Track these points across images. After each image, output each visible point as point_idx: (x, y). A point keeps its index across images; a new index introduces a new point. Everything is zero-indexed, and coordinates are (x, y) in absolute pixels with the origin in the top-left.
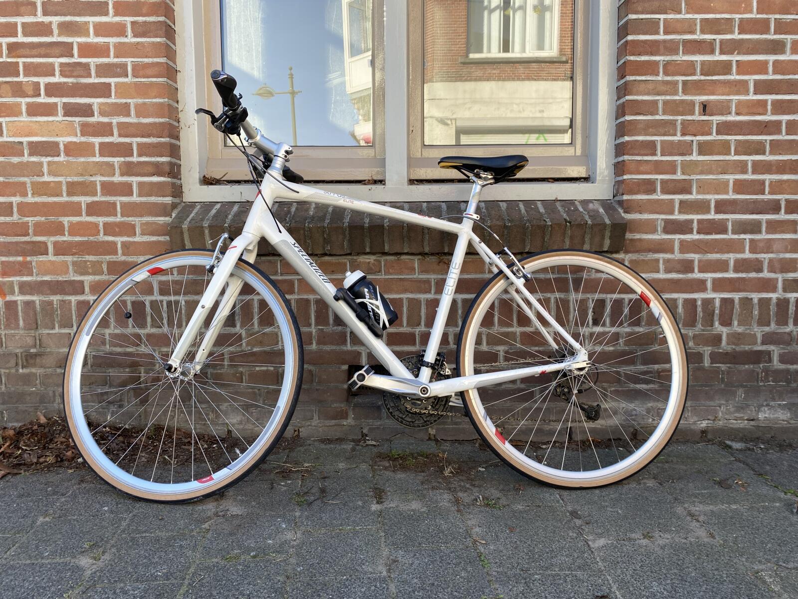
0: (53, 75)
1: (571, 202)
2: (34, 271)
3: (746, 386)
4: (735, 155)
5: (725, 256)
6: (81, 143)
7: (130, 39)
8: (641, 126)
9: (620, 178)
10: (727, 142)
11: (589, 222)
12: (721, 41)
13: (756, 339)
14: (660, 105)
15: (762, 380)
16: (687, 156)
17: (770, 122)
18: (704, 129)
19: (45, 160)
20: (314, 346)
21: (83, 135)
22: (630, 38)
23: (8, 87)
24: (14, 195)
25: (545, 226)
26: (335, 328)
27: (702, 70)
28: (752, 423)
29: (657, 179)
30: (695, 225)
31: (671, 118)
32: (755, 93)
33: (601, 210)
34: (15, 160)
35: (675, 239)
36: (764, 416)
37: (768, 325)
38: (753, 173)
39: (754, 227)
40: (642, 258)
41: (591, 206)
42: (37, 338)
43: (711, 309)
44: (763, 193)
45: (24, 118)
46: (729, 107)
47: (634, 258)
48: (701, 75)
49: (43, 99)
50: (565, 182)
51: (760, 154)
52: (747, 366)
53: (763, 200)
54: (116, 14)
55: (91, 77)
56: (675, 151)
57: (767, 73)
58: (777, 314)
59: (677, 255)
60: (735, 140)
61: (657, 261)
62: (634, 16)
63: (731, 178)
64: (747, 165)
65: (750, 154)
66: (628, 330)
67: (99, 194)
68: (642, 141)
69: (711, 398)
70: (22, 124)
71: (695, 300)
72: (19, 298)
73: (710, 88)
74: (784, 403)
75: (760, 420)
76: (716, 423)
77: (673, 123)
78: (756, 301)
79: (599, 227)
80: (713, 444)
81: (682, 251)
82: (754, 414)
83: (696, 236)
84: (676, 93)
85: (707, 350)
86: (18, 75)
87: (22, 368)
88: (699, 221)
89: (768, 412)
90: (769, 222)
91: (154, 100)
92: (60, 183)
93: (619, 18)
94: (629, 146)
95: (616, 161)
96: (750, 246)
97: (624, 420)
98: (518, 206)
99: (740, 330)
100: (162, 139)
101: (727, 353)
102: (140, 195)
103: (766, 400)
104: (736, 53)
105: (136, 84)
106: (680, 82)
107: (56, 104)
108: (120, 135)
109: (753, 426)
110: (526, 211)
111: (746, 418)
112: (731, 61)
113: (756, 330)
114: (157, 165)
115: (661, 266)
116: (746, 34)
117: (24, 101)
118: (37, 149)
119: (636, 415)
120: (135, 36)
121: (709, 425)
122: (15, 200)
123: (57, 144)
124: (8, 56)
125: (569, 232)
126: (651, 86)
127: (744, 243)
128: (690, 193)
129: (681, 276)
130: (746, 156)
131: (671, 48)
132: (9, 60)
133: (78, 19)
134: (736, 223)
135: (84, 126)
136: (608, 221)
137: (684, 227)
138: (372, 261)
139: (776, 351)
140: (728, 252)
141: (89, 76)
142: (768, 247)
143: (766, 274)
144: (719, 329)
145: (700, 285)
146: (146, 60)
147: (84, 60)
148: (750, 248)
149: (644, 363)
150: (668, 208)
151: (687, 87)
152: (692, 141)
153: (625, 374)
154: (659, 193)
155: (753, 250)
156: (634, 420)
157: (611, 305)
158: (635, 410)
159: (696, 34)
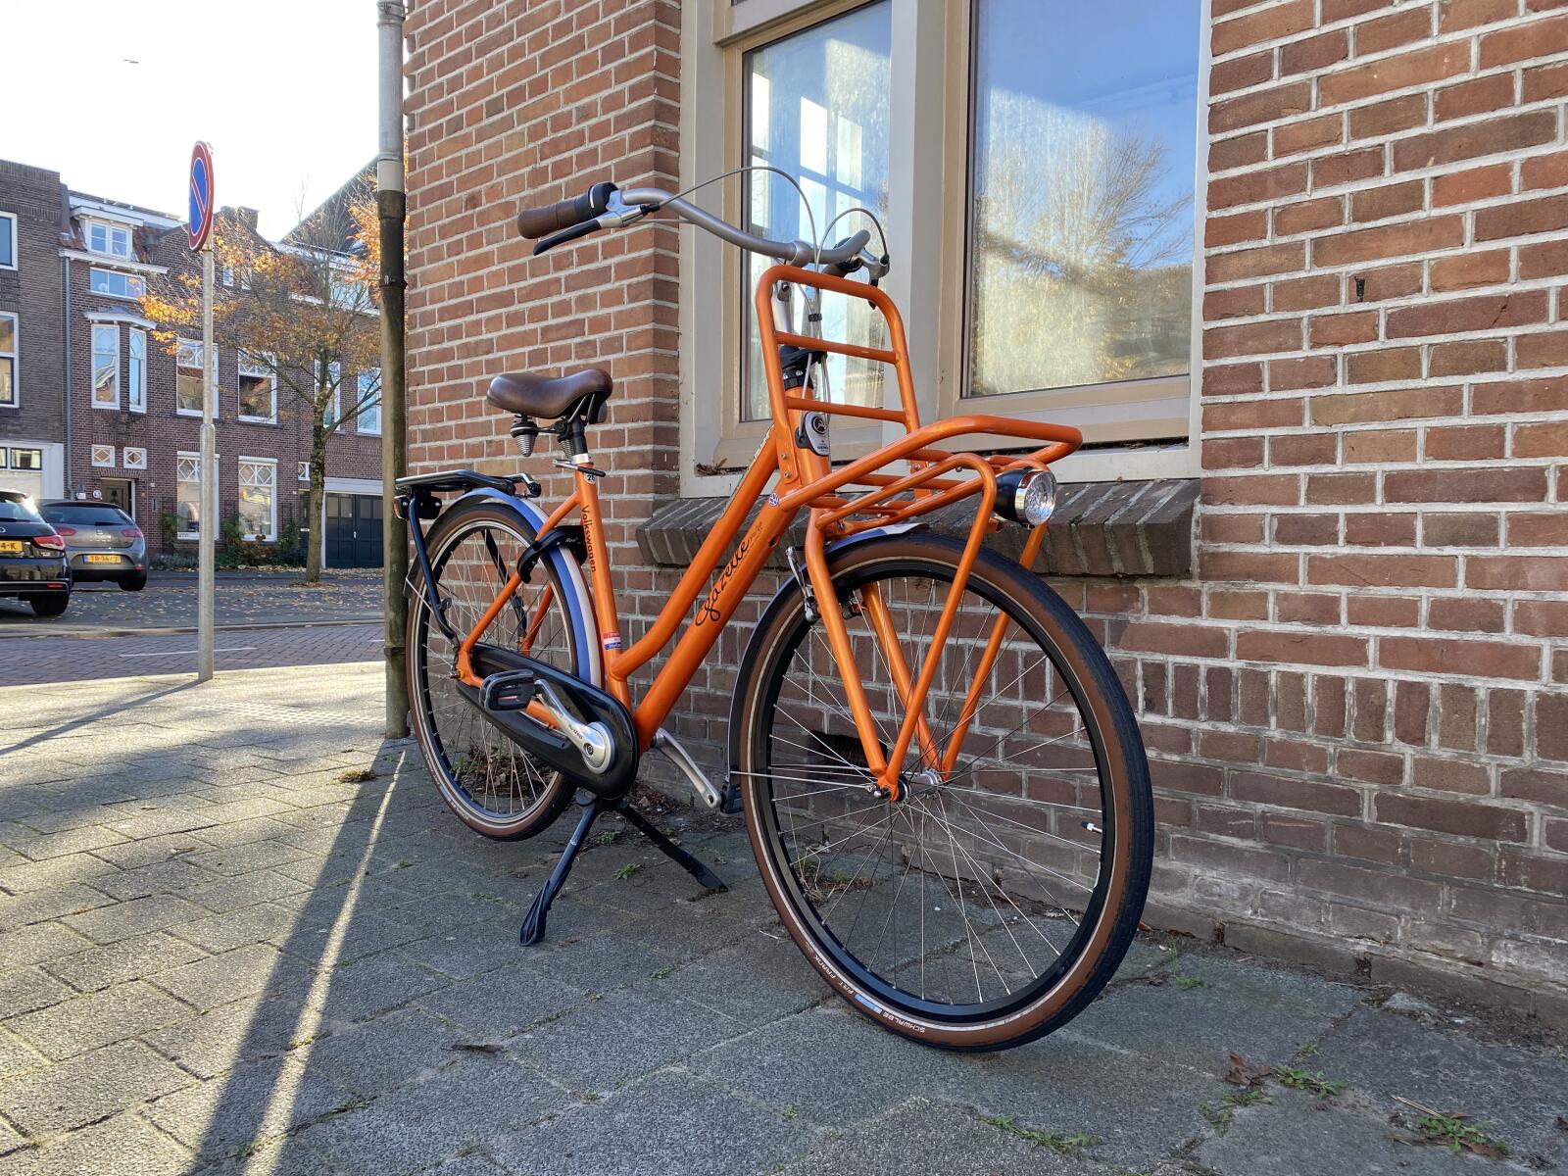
0: (570, 358)
3: (1459, 884)
4: (1431, 375)
5: (1409, 593)
7: (626, 306)
8: (1230, 338)
10: (1414, 352)
11: (1113, 521)
12: (1398, 146)
13: (1487, 780)
14: (1268, 294)
15: (1500, 878)
16: (1325, 388)
17: (1516, 296)
18: (1358, 328)
27: (1354, 210)
28: (1476, 969)
29: (1263, 437)
30: (1342, 527)
31: (1289, 315)
32: (1478, 239)
35: (1298, 554)
36: (1506, 960)
37: (1517, 751)
38: (1477, 410)
39: (1481, 532)
40: (1234, 589)
43: (1376, 701)
44: (1501, 456)
46: (1417, 278)
47: (1219, 590)
48: (1354, 221)
51: (1492, 370)
52: (1461, 839)
53: (1500, 471)
54: (617, 278)
56: (1300, 379)
57: (1507, 191)
58: (1540, 729)
59: (1303, 587)
60: (1430, 345)
61: (1264, 596)
63: (1420, 426)
64: (1462, 395)
65: (1467, 372)
66: (1206, 726)
68: (1234, 367)
69: (1380, 896)
71: (1342, 681)
73: (1374, 245)
74: (1559, 941)
75: (1496, 968)
76: (1389, 948)
77: (1294, 326)
78: (1482, 694)
81: (1313, 579)
82: (1481, 951)
83: (1342, 549)
84: (1300, 267)
85: (1368, 790)
88: (1349, 518)
89: (1516, 953)
90: (1515, 520)
91: (642, 376)
96: (1467, 572)
97: (1198, 901)
99: (1446, 754)
100: (647, 423)
101: (1415, 801)
102: (629, 492)
103: (1513, 926)
104: (1430, 162)
105: (630, 358)
106: (1308, 243)
108: (617, 422)
109: (1479, 978)
111: (1460, 955)
112: (1418, 185)
113: (1483, 760)
114: (642, 454)
115: (1272, 608)
116: (1451, 118)
119: (1220, 895)
120: (630, 302)
121: (1374, 952)
124: (541, 343)
126: (1250, 261)
127: (1453, 566)
128: (1331, 461)
129: (1310, 629)
130: (1456, 377)
131: (1290, 180)
133: (590, 291)
134: (1430, 521)
136: (1142, 520)
137: (1319, 531)
139: (1537, 817)
140: (1416, 584)
142: (1514, 574)
143: (1509, 636)
144: (1395, 749)
145: (1353, 652)
147: (592, 337)
148: (1467, 578)
149: (1238, 796)
150: (1285, 491)
151: (1322, 251)
152: (1335, 356)
153: (1201, 811)
154: (1266, 465)
155: (1473, 582)
156: (1216, 904)
157: (1176, 676)
158: (1218, 885)
159: (1341, 142)
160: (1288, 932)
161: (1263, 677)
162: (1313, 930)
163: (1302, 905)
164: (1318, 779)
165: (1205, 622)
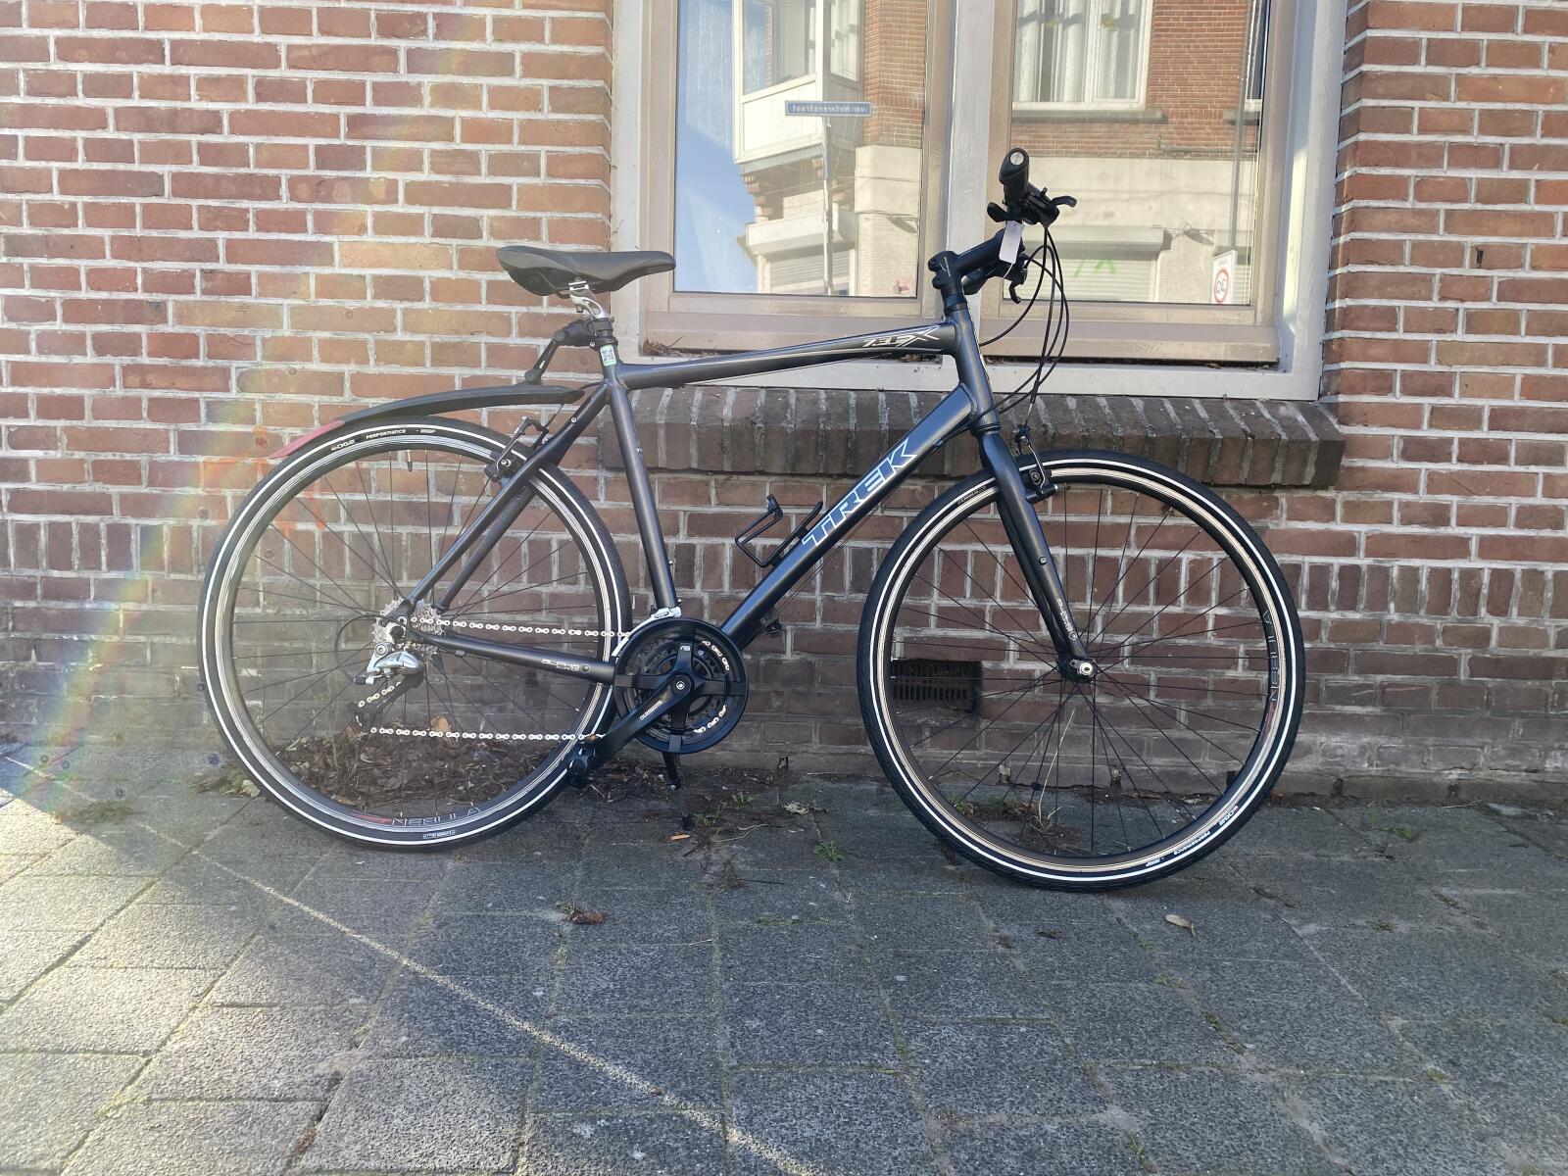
0: (421, 170)
1: (1249, 403)
2: (374, 485)
3: (1527, 716)
4: (1526, 335)
5: (1502, 501)
6: (458, 281)
7: (546, 115)
8: (1372, 283)
9: (1334, 367)
10: (1515, 313)
11: (1284, 437)
12: (1513, 148)
13: (1548, 638)
14: (1407, 249)
15: (1553, 707)
16: (1448, 334)
18: (1477, 289)
19: (399, 306)
20: (818, 624)
21: (461, 267)
22: (1362, 137)
23: (346, 188)
24: (347, 361)
25: (1213, 441)
26: (853, 595)
27: (1478, 193)
28: (1534, 776)
29: (1396, 370)
30: (1455, 448)
31: (1424, 270)
32: (1564, 235)
33: (1301, 418)
34: (351, 304)
35: (1420, 470)
36: (1554, 765)
38: (1555, 366)
39: (1553, 455)
40: (1364, 498)
41: (1283, 410)
42: (373, 594)
43: (1475, 586)
45: (370, 237)
46: (1520, 257)
47: (1351, 499)
48: (1477, 201)
49: (400, 208)
50: (1238, 369)
52: (1529, 683)
54: (526, 74)
55: (480, 174)
56: (1428, 325)
59: (1423, 497)
60: (1528, 310)
61: (1390, 504)
62: (1371, 103)
63: (1519, 372)
64: (1546, 352)
65: (1552, 335)
66: (1334, 615)
67: (483, 364)
68: (1375, 308)
69: (1468, 734)
70: (365, 247)
71: (1449, 571)
72: (346, 528)
73: (1491, 224)
75: (1546, 772)
76: (1474, 773)
77: (1427, 279)
78: (1549, 576)
79: (1297, 448)
80: (1468, 808)
81: (1430, 490)
82: (1537, 761)
83: (1455, 466)
84: (1434, 230)
85: (1465, 654)
86: (363, 168)
87: (346, 642)
88: (1462, 442)
89: (1561, 758)
91: (581, 215)
92: (422, 344)
93: (1343, 103)
94: (1352, 316)
95: (1327, 337)
96: (1544, 486)
97: (1323, 764)
98: (1162, 405)
99: (1521, 622)
101: (1498, 658)
103: (1558, 740)
104: (1536, 167)
105: (551, 187)
106: (1443, 212)
107: (421, 216)
109: (1536, 781)
110: (1178, 414)
111: (1524, 768)
112: (1525, 183)
113: (1547, 623)
115: (1396, 514)
116: (1554, 137)
117: (369, 210)
118: (388, 287)
119: (1342, 756)
120: (555, 109)
121: (1463, 777)
122: (349, 369)
123: (419, 281)
124: (348, 136)
125: (1250, 452)
126: (1393, 218)
127: (1534, 480)
128: (1450, 395)
129: (1427, 531)
130: (1544, 338)
131: (1428, 156)
132: (350, 143)
133: (464, 80)
134: (1522, 446)
135: (464, 252)
136: (1313, 437)
137: (1435, 451)
138: (919, 488)
140: (1508, 495)
141: (478, 173)
144: (1486, 621)
145: (1460, 547)
146: (570, 150)
147: (469, 147)
148: (1544, 489)
149: (1360, 671)
150: (1411, 416)
151: (1453, 221)
152: (1457, 310)
153: (1327, 687)
154: (1398, 394)
155: (1549, 492)
156: (1338, 764)
157: (1311, 574)
158: (1341, 747)
159: (1472, 134)
160: (1398, 775)
161: (1386, 571)
162: (1417, 770)
163: (1409, 752)
164: (1426, 650)
165: (1339, 526)
